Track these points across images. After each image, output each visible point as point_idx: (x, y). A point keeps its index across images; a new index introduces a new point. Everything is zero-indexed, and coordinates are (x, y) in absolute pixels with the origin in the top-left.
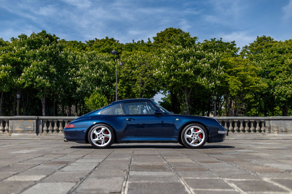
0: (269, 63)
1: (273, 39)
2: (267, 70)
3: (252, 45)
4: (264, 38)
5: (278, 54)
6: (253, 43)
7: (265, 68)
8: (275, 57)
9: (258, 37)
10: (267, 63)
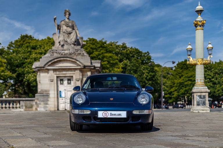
0: (24, 56)
1: (33, 37)
2: (22, 62)
3: (17, 41)
4: (26, 36)
5: (31, 49)
6: (17, 40)
7: (21, 60)
8: (28, 52)
9: (21, 35)
10: (23, 56)
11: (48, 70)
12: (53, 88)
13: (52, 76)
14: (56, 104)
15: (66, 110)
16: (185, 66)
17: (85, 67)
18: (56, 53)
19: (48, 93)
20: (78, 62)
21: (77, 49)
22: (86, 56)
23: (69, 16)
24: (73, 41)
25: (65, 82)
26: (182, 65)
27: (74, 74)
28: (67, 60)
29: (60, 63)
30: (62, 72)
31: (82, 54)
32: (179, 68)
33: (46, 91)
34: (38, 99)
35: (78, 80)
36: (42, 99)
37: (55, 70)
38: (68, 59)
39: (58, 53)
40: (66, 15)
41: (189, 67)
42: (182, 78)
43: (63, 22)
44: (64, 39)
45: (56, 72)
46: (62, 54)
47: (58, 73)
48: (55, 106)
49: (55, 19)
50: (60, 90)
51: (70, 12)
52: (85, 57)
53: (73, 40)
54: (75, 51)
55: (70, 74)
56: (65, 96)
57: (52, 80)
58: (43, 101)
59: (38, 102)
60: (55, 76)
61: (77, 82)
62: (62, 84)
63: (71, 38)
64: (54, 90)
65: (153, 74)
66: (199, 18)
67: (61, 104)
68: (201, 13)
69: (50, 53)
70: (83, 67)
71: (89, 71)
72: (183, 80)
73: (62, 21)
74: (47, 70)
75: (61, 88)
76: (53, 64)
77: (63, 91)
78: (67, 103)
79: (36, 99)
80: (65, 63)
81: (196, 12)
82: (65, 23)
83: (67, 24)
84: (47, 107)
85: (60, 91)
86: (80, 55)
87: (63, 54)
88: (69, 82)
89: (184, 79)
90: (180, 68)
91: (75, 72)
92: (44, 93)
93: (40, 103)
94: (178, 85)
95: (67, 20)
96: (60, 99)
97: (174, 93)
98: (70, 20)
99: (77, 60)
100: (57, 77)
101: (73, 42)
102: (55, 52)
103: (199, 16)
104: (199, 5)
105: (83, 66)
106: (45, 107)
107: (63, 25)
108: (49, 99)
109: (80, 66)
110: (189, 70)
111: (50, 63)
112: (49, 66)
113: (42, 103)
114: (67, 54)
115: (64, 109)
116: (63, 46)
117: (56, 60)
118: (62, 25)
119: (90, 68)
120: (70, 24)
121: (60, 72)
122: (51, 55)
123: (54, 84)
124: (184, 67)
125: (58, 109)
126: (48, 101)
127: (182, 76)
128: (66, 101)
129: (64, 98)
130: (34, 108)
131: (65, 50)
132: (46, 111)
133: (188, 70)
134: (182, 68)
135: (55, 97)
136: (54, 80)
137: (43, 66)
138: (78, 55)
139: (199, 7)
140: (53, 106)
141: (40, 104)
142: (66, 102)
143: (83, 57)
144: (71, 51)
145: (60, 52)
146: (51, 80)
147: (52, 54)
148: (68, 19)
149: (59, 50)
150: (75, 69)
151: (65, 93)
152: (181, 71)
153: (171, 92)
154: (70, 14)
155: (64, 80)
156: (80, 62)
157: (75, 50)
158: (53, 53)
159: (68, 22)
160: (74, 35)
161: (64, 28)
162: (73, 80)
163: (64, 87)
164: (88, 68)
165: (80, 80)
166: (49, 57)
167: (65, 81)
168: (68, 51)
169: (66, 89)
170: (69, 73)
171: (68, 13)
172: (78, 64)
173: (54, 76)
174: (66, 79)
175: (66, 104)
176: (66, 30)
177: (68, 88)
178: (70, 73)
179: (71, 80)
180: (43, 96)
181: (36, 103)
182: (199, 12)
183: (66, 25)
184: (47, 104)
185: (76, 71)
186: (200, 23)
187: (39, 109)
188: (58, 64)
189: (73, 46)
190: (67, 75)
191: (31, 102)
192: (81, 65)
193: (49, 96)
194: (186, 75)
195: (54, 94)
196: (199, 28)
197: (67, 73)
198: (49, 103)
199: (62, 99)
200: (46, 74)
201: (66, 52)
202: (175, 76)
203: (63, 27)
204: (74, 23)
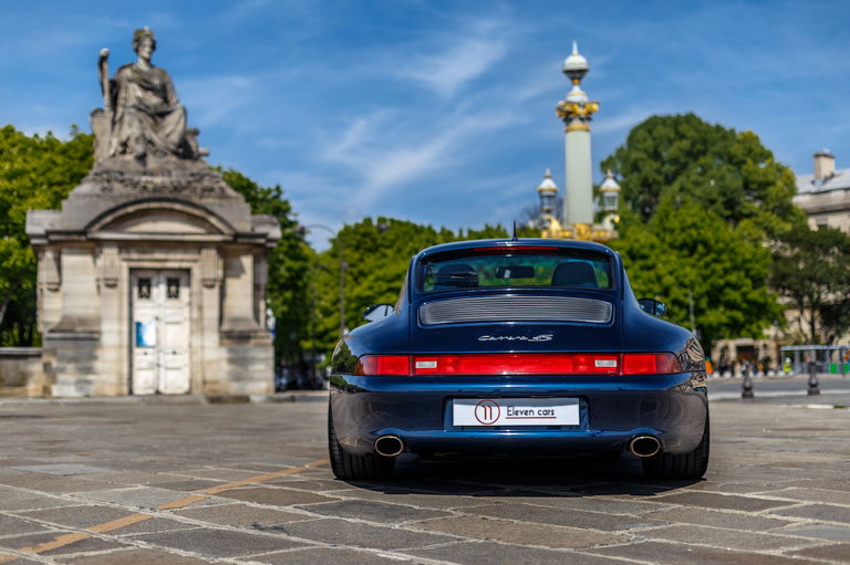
11: (100, 243)
12: (114, 311)
13: (112, 265)
14: (125, 370)
15: (158, 392)
16: (367, 240)
17: (237, 236)
18: (122, 181)
19: (95, 328)
20: (213, 220)
21: (195, 171)
22: (236, 198)
23: (150, 53)
24: (173, 144)
25: (159, 291)
26: (358, 237)
27: (195, 261)
28: (172, 211)
29: (146, 218)
30: (152, 252)
31: (218, 191)
32: (348, 246)
33: (83, 321)
34: (53, 352)
35: (209, 283)
36: (70, 353)
37: (124, 246)
38: (178, 207)
39: (128, 182)
40: (140, 49)
41: (381, 245)
42: (366, 283)
43: (128, 73)
44: (143, 135)
45: (128, 252)
46: (145, 188)
47: (135, 256)
48: (120, 378)
49: (103, 59)
50: (137, 318)
51: (155, 38)
52: (233, 202)
53: (175, 138)
54: (191, 179)
55: (182, 261)
56: (158, 342)
57: (111, 282)
58: (75, 360)
59: (55, 364)
60: (125, 265)
61: (206, 291)
62: (146, 296)
63: (168, 130)
64: (120, 319)
65: (296, 265)
66: (577, 94)
67: (140, 369)
68: (580, 79)
69: (94, 180)
70: (230, 238)
71: (247, 252)
72: (371, 288)
73: (124, 67)
74: (91, 245)
75: (144, 311)
76: (120, 222)
77: (150, 323)
78: (162, 369)
79: (47, 351)
80: (162, 220)
81: (564, 75)
82: (136, 76)
83: (146, 81)
84: (88, 382)
85: (139, 325)
86: (213, 194)
87: (150, 187)
88: (173, 289)
89: (375, 285)
90: (351, 249)
91: (200, 253)
92: (79, 329)
93: (61, 365)
94: (353, 305)
95: (142, 65)
96: (138, 351)
97: (334, 334)
98: (152, 66)
99: (211, 213)
100: (132, 270)
101: (172, 147)
102: (116, 179)
103: (576, 89)
104: (575, 51)
105: (232, 232)
106: (81, 384)
107: (130, 81)
108: (99, 353)
109: (221, 233)
110: (384, 256)
111: (109, 219)
112: (105, 228)
113: (70, 367)
114: (164, 187)
115: (151, 391)
116: (142, 158)
117: (130, 209)
118: (124, 83)
119: (252, 241)
120: (156, 82)
121: (144, 252)
122: (104, 189)
123: (121, 294)
124: (365, 243)
125: (131, 392)
126: (93, 358)
127: (363, 274)
128: (159, 358)
129: (153, 347)
130: (33, 387)
131: (152, 174)
132: (87, 396)
133: (378, 255)
134: (357, 248)
135: (120, 346)
136: (119, 284)
137: (80, 226)
138: (206, 193)
139: (576, 60)
140: (113, 379)
141: (62, 371)
142: (162, 362)
143: (224, 202)
144: (174, 178)
145: (136, 178)
146: (106, 279)
147: (106, 184)
148: (148, 61)
149: (129, 172)
150: (200, 246)
151: (157, 331)
152: (356, 256)
153: (327, 331)
154: (153, 47)
155: (154, 282)
156: (221, 219)
157: (192, 175)
158: (109, 181)
159: (147, 73)
160: (178, 122)
161: (134, 92)
162: (189, 284)
163: (152, 308)
164: (246, 240)
165: (218, 285)
166: (98, 196)
167: (157, 285)
168: (163, 175)
169: (160, 316)
170: (175, 260)
171: (147, 42)
172: (213, 226)
173: (120, 267)
174: (163, 277)
175: (159, 371)
176: (140, 100)
177: (168, 311)
178: (180, 256)
179: (183, 281)
180: (76, 339)
181: (47, 367)
182: (576, 75)
183: (143, 84)
184: (89, 370)
185: (204, 252)
186: (581, 111)
187: (56, 391)
188: (138, 224)
189: (174, 159)
190: (169, 265)
191: (21, 363)
192: (226, 230)
193: (98, 340)
194: (380, 273)
195: (120, 332)
196: (576, 124)
197: (171, 256)
198: (98, 365)
199: (146, 354)
200: (88, 259)
201: (158, 180)
202: (336, 273)
203: (127, 88)
204: (167, 79)
